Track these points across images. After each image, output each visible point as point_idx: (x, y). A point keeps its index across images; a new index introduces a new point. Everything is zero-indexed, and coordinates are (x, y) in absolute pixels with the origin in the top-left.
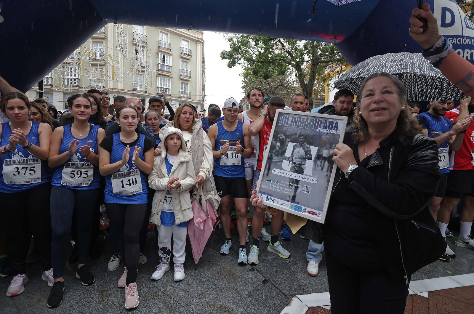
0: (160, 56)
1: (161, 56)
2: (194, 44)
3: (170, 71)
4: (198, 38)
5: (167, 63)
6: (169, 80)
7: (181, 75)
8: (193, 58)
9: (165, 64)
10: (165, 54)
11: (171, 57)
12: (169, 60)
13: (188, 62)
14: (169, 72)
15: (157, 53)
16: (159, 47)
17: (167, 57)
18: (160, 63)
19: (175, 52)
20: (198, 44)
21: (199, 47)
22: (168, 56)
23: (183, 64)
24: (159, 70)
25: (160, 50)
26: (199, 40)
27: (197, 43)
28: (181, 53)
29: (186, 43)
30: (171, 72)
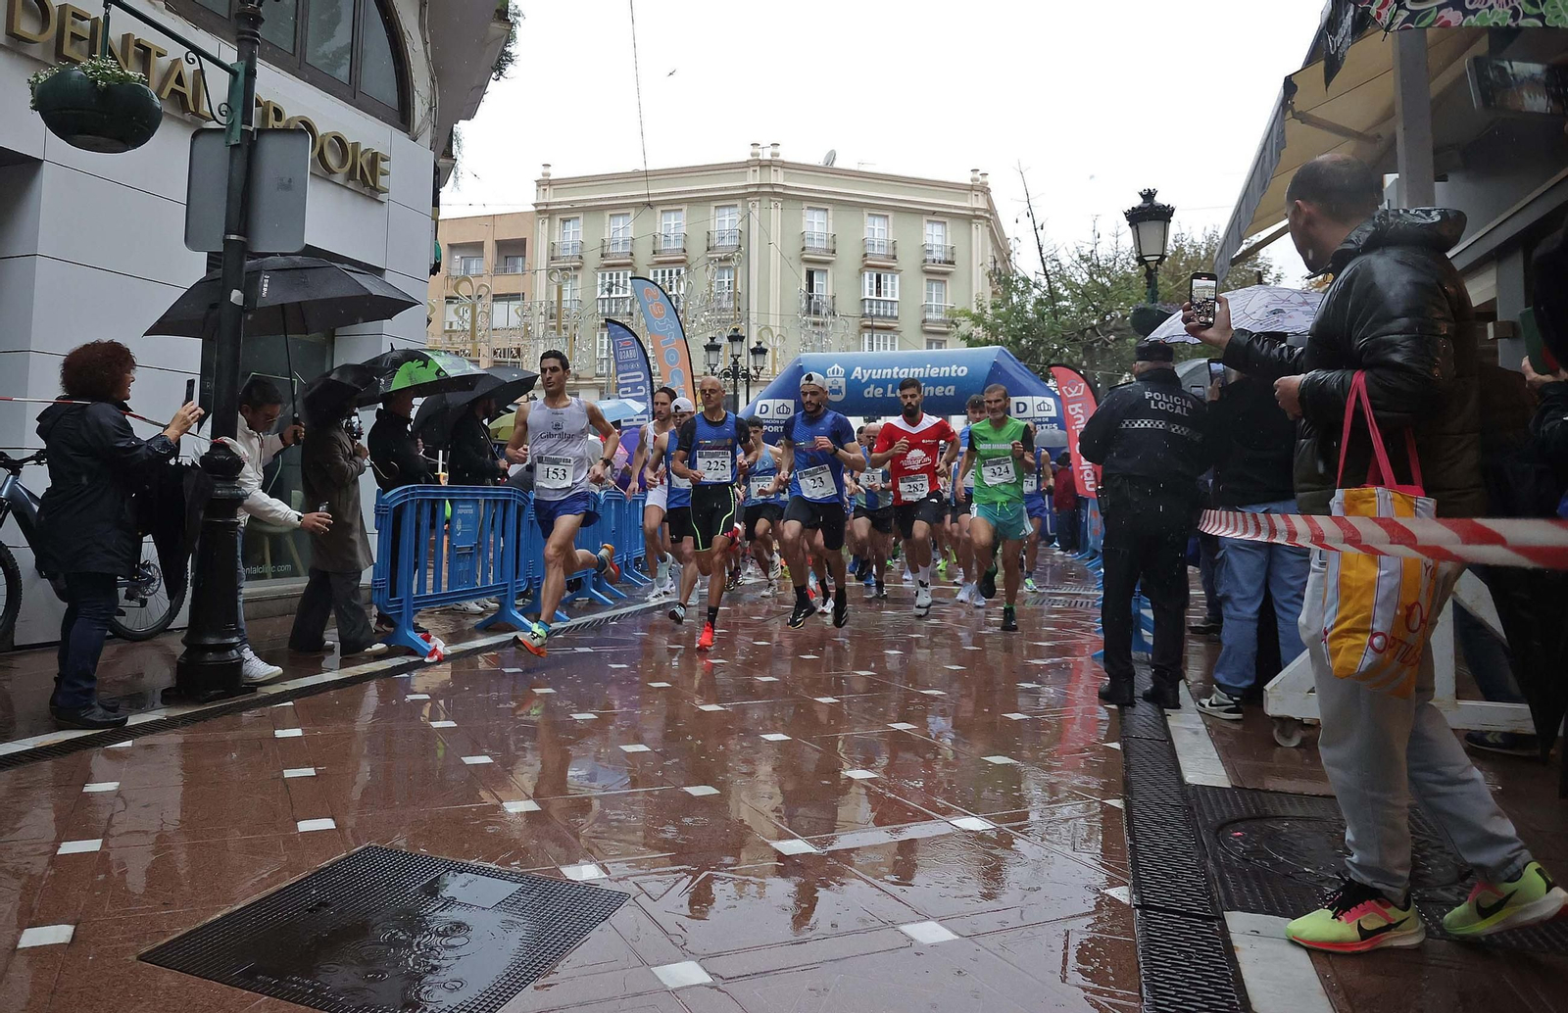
0: (868, 280)
1: (871, 278)
2: (961, 228)
3: (896, 314)
4: (975, 210)
5: (886, 293)
6: (893, 340)
7: (924, 321)
8: (959, 268)
9: (882, 298)
10: (879, 271)
11: (897, 277)
12: (893, 286)
13: (945, 282)
14: (892, 317)
15: (861, 272)
16: (865, 255)
17: (886, 280)
18: (867, 296)
19: (908, 261)
20: (974, 226)
21: (979, 233)
22: (889, 276)
23: (930, 289)
24: (864, 316)
25: (868, 262)
26: (977, 213)
27: (971, 223)
28: (925, 261)
29: (938, 229)
30: (897, 318)
